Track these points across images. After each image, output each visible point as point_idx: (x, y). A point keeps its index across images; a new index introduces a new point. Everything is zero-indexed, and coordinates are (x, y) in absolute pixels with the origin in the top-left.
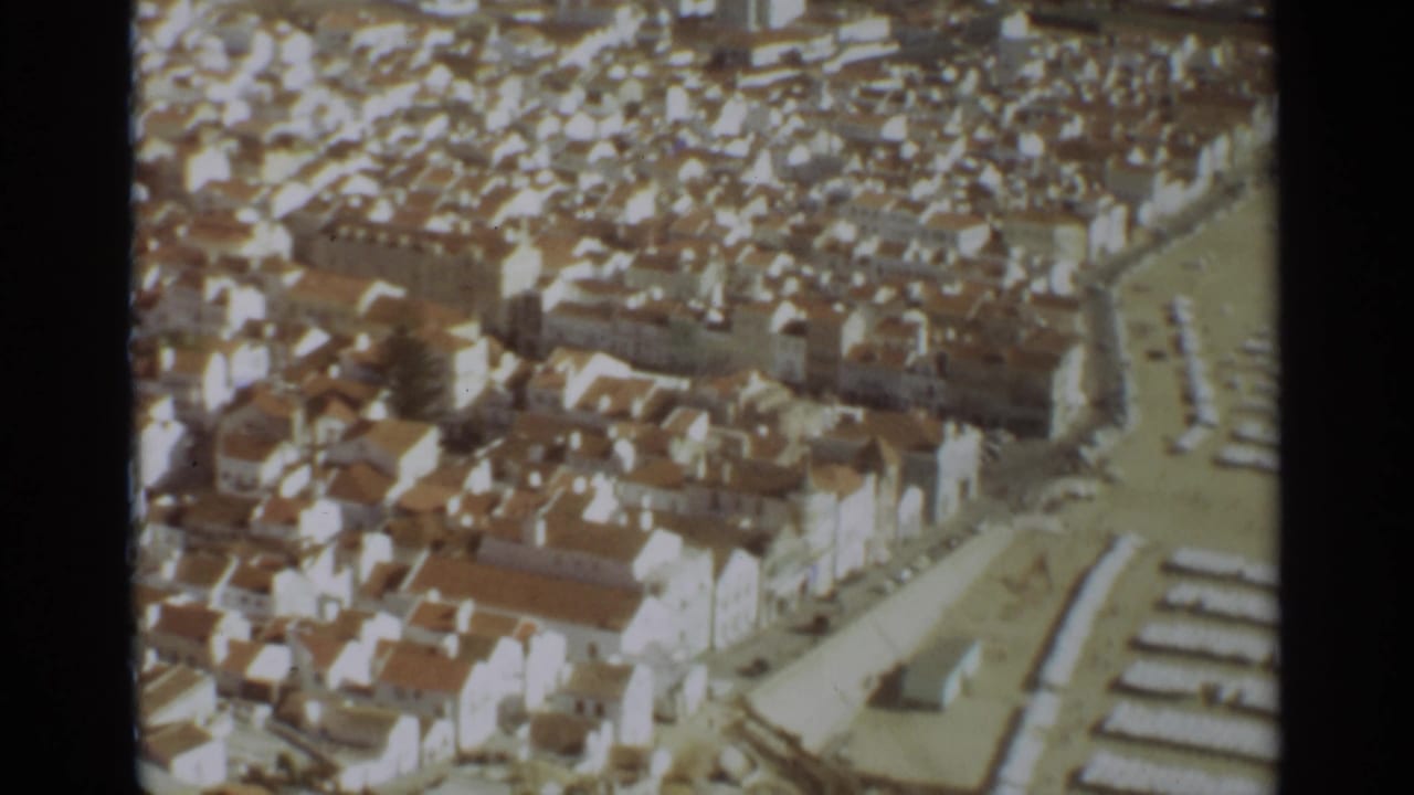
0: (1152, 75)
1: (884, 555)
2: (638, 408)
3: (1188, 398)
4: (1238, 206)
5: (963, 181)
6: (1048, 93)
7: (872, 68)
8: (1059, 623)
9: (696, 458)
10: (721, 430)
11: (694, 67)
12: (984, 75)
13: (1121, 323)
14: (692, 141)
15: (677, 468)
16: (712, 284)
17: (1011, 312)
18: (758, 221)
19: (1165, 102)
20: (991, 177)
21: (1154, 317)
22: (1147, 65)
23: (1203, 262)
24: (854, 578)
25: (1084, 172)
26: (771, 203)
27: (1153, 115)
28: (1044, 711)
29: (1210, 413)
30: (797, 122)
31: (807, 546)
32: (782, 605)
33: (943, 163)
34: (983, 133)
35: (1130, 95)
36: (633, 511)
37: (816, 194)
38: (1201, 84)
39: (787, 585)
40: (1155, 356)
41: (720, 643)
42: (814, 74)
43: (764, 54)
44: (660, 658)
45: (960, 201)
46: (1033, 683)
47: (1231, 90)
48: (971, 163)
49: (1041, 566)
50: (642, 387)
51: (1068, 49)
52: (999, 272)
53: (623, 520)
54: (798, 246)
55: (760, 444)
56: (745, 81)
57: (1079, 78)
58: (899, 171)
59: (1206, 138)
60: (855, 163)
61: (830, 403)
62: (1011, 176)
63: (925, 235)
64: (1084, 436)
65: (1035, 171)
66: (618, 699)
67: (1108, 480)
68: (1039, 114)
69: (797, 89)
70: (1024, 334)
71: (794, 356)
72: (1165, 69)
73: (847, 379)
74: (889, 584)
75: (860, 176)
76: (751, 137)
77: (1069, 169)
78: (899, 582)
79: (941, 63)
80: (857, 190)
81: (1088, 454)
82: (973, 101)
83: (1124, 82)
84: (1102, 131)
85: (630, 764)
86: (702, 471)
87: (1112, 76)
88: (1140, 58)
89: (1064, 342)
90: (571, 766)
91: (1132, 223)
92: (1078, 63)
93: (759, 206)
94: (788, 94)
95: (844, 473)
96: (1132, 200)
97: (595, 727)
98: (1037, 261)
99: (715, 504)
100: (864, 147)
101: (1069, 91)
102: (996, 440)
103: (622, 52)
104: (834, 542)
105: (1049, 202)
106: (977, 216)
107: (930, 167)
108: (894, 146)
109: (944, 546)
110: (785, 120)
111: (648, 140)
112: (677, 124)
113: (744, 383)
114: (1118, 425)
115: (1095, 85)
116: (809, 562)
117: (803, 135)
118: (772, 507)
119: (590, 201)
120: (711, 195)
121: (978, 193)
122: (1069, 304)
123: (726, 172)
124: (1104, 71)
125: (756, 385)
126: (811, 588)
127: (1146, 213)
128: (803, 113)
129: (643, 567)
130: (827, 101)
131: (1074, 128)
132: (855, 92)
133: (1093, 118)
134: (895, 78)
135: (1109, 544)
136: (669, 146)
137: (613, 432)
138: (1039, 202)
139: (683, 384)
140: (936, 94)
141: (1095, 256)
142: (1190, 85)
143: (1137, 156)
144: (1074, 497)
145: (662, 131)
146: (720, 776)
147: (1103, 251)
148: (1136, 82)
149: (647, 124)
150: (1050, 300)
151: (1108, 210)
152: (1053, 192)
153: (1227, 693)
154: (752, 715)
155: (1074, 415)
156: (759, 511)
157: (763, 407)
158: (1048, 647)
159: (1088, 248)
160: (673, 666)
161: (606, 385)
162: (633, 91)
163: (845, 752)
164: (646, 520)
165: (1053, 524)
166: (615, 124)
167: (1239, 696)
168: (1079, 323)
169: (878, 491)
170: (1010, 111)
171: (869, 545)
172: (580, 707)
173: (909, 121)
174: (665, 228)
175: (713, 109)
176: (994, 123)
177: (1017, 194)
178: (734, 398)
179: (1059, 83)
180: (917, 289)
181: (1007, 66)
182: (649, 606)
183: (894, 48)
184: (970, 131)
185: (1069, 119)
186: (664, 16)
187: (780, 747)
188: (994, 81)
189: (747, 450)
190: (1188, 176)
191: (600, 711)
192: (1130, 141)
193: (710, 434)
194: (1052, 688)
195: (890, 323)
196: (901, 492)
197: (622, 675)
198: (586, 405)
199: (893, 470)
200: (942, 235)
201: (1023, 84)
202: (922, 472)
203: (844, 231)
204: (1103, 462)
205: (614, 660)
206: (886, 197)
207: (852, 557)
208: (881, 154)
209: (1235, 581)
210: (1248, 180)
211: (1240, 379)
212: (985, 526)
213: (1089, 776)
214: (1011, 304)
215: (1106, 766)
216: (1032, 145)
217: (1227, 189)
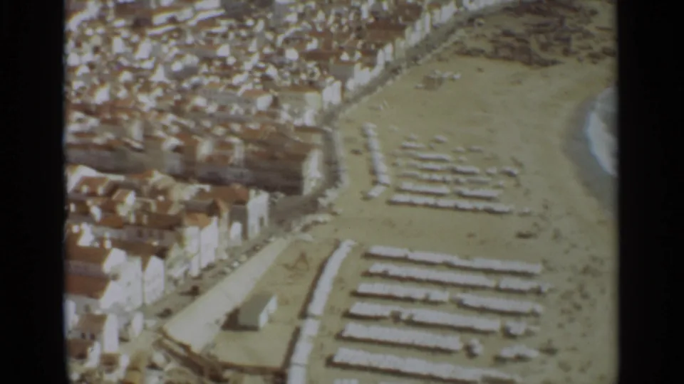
0: (352, 17)
1: (225, 256)
2: (100, 190)
3: (373, 172)
4: (398, 77)
5: (258, 74)
6: (299, 29)
7: (212, 22)
8: (314, 285)
9: (129, 213)
10: (140, 199)
11: (125, 27)
12: (267, 21)
13: (338, 136)
14: (124, 62)
15: (120, 218)
16: (135, 131)
17: (283, 136)
18: (159, 99)
19: (359, 29)
20: (272, 71)
21: (356, 134)
22: (349, 12)
23: (382, 107)
24: (210, 267)
25: (319, 66)
26: (165, 91)
27: (353, 36)
28: (310, 328)
29: (385, 179)
30: (176, 51)
31: (185, 253)
32: (176, 282)
33: (248, 66)
34: (267, 50)
35: (341, 27)
36: (101, 240)
37: (186, 85)
38: (377, 19)
39: (177, 272)
40: (356, 152)
41: (148, 302)
42: (183, 27)
43: (159, 19)
44: (119, 310)
45: (257, 84)
46: (304, 315)
47: (393, 21)
48: (262, 65)
49: (303, 257)
50: (101, 180)
51: (310, 7)
52: (274, 116)
53: (97, 245)
54: (177, 110)
55: (159, 204)
56: (150, 32)
57: (315, 20)
58: (227, 71)
59: (380, 46)
60: (204, 68)
61: (191, 183)
62: (282, 70)
63: (239, 101)
64: (320, 193)
65: (294, 67)
66: (100, 331)
67: (334, 214)
68: (294, 39)
69: (175, 34)
70: (288, 145)
71: (175, 162)
72: (359, 13)
73: (202, 172)
74: (228, 270)
75: (207, 75)
76: (154, 59)
77: (311, 65)
78: (233, 268)
79: (245, 17)
80: (206, 81)
81: (322, 201)
82: (261, 35)
83: (337, 21)
84: (327, 45)
85: (109, 362)
86: (132, 219)
87: (332, 19)
88: (345, 9)
89: (308, 148)
90: (82, 363)
91: (343, 89)
92: (314, 13)
93: (158, 92)
94: (171, 37)
95: (202, 217)
96: (343, 78)
97: (91, 344)
98: (296, 110)
99: (140, 234)
100: (208, 60)
101: (309, 27)
102: (276, 197)
103: (91, 22)
104: (199, 251)
105: (301, 81)
106: (266, 90)
107: (242, 68)
108: (223, 59)
109: (254, 250)
110: (170, 49)
111: (104, 63)
112: (118, 55)
113: (150, 175)
114: (336, 187)
115: (323, 24)
116: (187, 261)
117: (179, 57)
118: (168, 235)
119: (78, 94)
120: (135, 88)
121: (266, 79)
122: (312, 130)
123: (141, 77)
124: (327, 16)
125: (157, 178)
126: (190, 273)
127: (351, 84)
128: (178, 46)
129: (108, 266)
130: (190, 39)
131: (313, 45)
132: (203, 34)
133: (323, 39)
134: (223, 26)
135: (337, 245)
136: (114, 66)
137: (89, 202)
138: (296, 82)
139: (120, 178)
140: (244, 33)
141: (326, 107)
142: (372, 20)
143: (345, 57)
144: (316, 223)
145: (111, 59)
146: (153, 366)
147: (330, 104)
148: (344, 21)
149: (104, 56)
150: (303, 129)
151: (331, 84)
152: (304, 77)
153: (404, 316)
154: (166, 336)
155: (313, 184)
156: (161, 237)
157: (160, 187)
158: (309, 298)
159: (322, 103)
160: (126, 314)
161: (87, 181)
162: (97, 41)
163: (212, 352)
164: (108, 244)
165: (307, 236)
166: (89, 57)
167: (412, 316)
168: (317, 139)
169: (219, 225)
170: (280, 39)
171: (216, 251)
172: (83, 336)
173: (231, 48)
174: (113, 105)
175: (135, 46)
176: (273, 45)
177: (285, 78)
178: (146, 183)
179: (305, 23)
180: (236, 127)
181: (278, 17)
182: (112, 287)
183: (222, 12)
184: (260, 49)
185: (310, 41)
186: (111, 4)
187: (181, 351)
188: (272, 24)
189: (154, 208)
190: (372, 65)
191: (93, 337)
192: (341, 49)
193: (137, 201)
194: (313, 317)
195: (223, 145)
196: (230, 224)
197: (101, 319)
198: (77, 191)
199: (225, 214)
200: (248, 99)
201: (287, 25)
202: (239, 214)
203: (199, 101)
204: (331, 205)
205: (98, 312)
206: (220, 85)
207: (208, 258)
208: (217, 63)
209: (404, 260)
210: (404, 65)
211: (401, 162)
212: (273, 239)
213: (337, 360)
214: (282, 132)
215: (346, 354)
216: (292, 54)
217: (393, 70)
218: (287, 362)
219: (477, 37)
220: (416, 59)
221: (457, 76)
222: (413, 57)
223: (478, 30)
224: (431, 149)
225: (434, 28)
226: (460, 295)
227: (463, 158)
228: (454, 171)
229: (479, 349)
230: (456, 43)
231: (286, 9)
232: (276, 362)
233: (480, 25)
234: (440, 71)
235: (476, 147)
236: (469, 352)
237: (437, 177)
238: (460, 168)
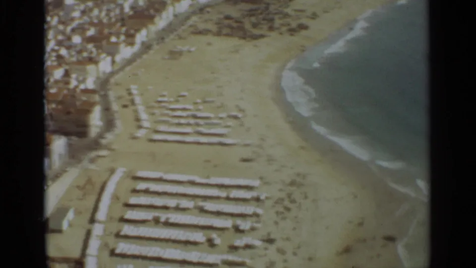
0: (117, 11)
3: (138, 120)
4: (151, 52)
5: (54, 54)
6: (81, 21)
8: (98, 200)
12: (60, 18)
13: (112, 95)
17: (73, 97)
19: (123, 20)
20: (63, 52)
21: (124, 93)
22: (115, 9)
23: (139, 73)
25: (95, 47)
27: (119, 24)
28: (98, 229)
29: (146, 124)
34: (60, 37)
38: (135, 12)
40: (125, 106)
45: (54, 61)
47: (146, 13)
48: (56, 48)
49: (89, 181)
51: (88, 6)
52: (67, 83)
57: (92, 15)
59: (138, 30)
62: (70, 51)
64: (101, 136)
65: (78, 49)
67: (111, 150)
68: (78, 29)
70: (78, 103)
72: (122, 8)
77: (90, 46)
81: (103, 142)
82: (56, 27)
83: (107, 15)
84: (100, 32)
87: (103, 14)
88: (112, 6)
89: (93, 104)
91: (113, 62)
92: (91, 10)
96: (112, 54)
98: (81, 78)
101: (88, 20)
102: (71, 140)
105: (84, 58)
106: (60, 65)
109: (56, 177)
114: (112, 131)
115: (98, 17)
121: (59, 58)
122: (93, 92)
124: (100, 11)
127: (118, 58)
131: (91, 32)
133: (98, 28)
135: (112, 171)
138: (80, 58)
141: (101, 75)
142: (131, 13)
143: (113, 39)
144: (99, 157)
147: (104, 73)
148: (112, 14)
150: (86, 91)
151: (104, 58)
152: (85, 54)
153: (163, 219)
155: (97, 130)
158: (96, 209)
159: (98, 70)
165: (92, 167)
167: (168, 219)
170: (69, 29)
176: (64, 33)
177: (72, 56)
179: (85, 18)
181: (67, 14)
184: (55, 37)
185: (89, 29)
188: (63, 19)
190: (132, 44)
192: (111, 34)
194: (100, 222)
201: (73, 19)
204: (109, 144)
209: (160, 180)
210: (155, 43)
211: (157, 111)
212: (68, 169)
213: (118, 251)
214: (73, 94)
215: (123, 247)
216: (77, 39)
217: (146, 47)
218: (84, 254)
219: (206, 21)
220: (163, 39)
221: (193, 49)
222: (161, 37)
223: (207, 16)
224: (177, 101)
225: (175, 16)
226: (201, 203)
227: (201, 107)
228: (195, 117)
229: (218, 241)
230: (191, 26)
231: (71, 8)
232: (76, 254)
233: (208, 12)
234: (180, 46)
235: (207, 99)
236: (211, 243)
237: (183, 121)
238: (199, 114)
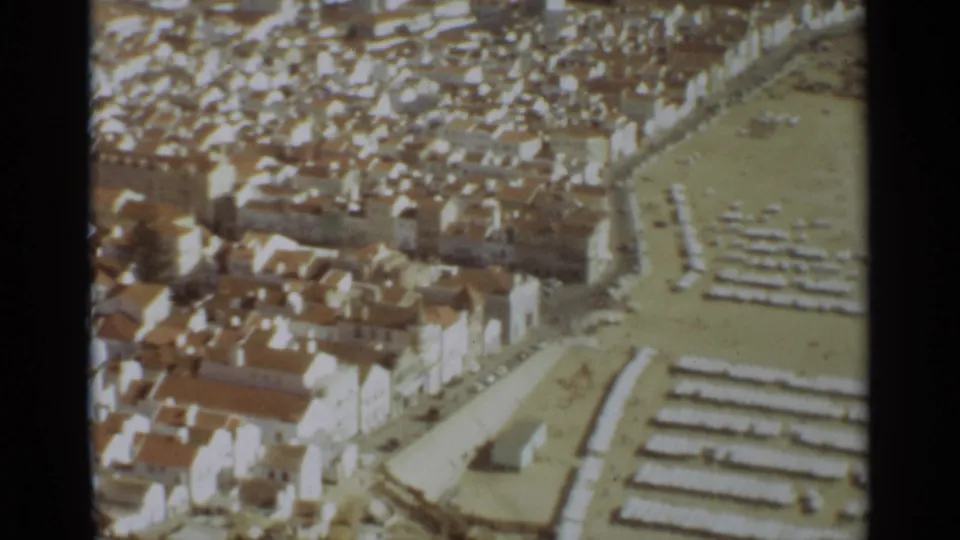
0: (652, 33)
1: (476, 367)
2: (303, 270)
3: (684, 253)
4: (714, 120)
5: (522, 110)
6: (580, 47)
7: (457, 34)
8: (598, 411)
9: (344, 304)
10: (359, 284)
11: (335, 38)
12: (535, 37)
13: (634, 204)
14: (335, 88)
15: (331, 311)
16: (351, 185)
17: (558, 198)
18: (382, 141)
19: (662, 51)
20: (541, 106)
21: (659, 199)
22: (648, 27)
23: (691, 158)
24: (455, 382)
25: (604, 100)
26: (390, 129)
27: (653, 59)
28: (591, 469)
29: (699, 263)
30: (407, 73)
31: (421, 361)
32: (406, 402)
33: (507, 97)
34: (535, 76)
35: (637, 47)
36: (302, 341)
37: (421, 122)
38: (687, 38)
39: (409, 388)
40: (659, 225)
41: (366, 429)
42: (417, 39)
43: (383, 28)
44: (325, 440)
45: (521, 123)
46: (583, 451)
47: (708, 41)
48: (527, 97)
49: (585, 371)
50: (305, 256)
51: (595, 17)
52: (548, 170)
53: (296, 347)
54: (410, 156)
55: (387, 293)
56: (371, 46)
57: (601, 36)
58: (478, 104)
59: (691, 75)
60: (447, 99)
61: (433, 263)
62: (556, 105)
63: (496, 147)
64: (612, 280)
65: (572, 101)
66: (296, 469)
67: (629, 311)
68: (572, 62)
69: (407, 51)
70: (566, 213)
71: (408, 232)
72: (661, 28)
73: (445, 248)
74: (480, 387)
75: (451, 108)
76: (375, 84)
77: (595, 99)
78: (487, 384)
79: (505, 29)
80: (449, 118)
81: (615, 293)
82: (527, 55)
83: (632, 38)
84: (618, 72)
85: (307, 513)
86: (348, 312)
87: (624, 35)
88: (643, 22)
89: (596, 217)
90: (268, 515)
91: (640, 134)
92: (600, 26)
93: (382, 131)
94: (400, 54)
95: (445, 311)
96: (640, 120)
97: (282, 488)
98: (574, 162)
99: (358, 334)
100: (452, 88)
101: (594, 45)
102: (548, 285)
103: (287, 30)
104: (440, 359)
105: (582, 122)
106: (532, 133)
107: (498, 101)
108: (474, 88)
109: (518, 359)
110: (398, 71)
111: (304, 89)
112: (325, 78)
113: (375, 252)
114: (635, 272)
115: (612, 41)
116: (424, 372)
117: (411, 82)
118: (396, 334)
119: (268, 132)
120: (349, 125)
121: (533, 117)
122: (598, 191)
123: (359, 109)
124: (618, 31)
125: (383, 253)
126: (425, 389)
127: (650, 127)
128: (410, 67)
129: (310, 379)
130: (427, 58)
131: (598, 71)
132: (446, 51)
133: (612, 63)
134: (473, 41)
135: (632, 354)
136: (319, 92)
137: (287, 287)
138: (575, 122)
139: (332, 254)
140: (502, 51)
141: (615, 158)
142: (679, 39)
143: (642, 89)
144: (606, 323)
145: (315, 82)
146: (369, 520)
147: (621, 154)
148: (641, 38)
149: (305, 80)
150: (584, 189)
151: (623, 126)
152: (585, 115)
153: (720, 455)
154: (389, 477)
155: (602, 268)
156: (388, 338)
157: (388, 268)
158: (592, 427)
159: (609, 151)
160: (333, 446)
161: (281, 256)
162: (295, 56)
163: (454, 501)
164: (312, 347)
165: (592, 342)
166: (283, 78)
167: (728, 455)
168: (606, 204)
169: (469, 323)
170: (554, 60)
171: (464, 359)
172: (272, 475)
173: (485, 71)
174: (319, 149)
175: (349, 66)
176: (543, 69)
177: (559, 117)
178: (368, 262)
179: (587, 40)
180: (492, 184)
181: (551, 30)
182: (315, 405)
183: (473, 20)
184: (526, 75)
185: (594, 65)
186: (315, 5)
187: (409, 499)
188: (542, 40)
189: (378, 297)
190: (680, 101)
191: (285, 478)
192: (638, 78)
193: (352, 287)
194: (596, 454)
195: (474, 208)
196: (485, 323)
197: (299, 452)
198: (269, 270)
199: (479, 308)
200: (508, 146)
201: (562, 42)
202: (499, 309)
203: (440, 146)
204: (625, 299)
205: (294, 442)
206: (468, 123)
207: (453, 369)
208: (465, 93)
209: (724, 377)
210: (723, 102)
211: (720, 239)
212: (544, 345)
213: (626, 514)
214: (557, 192)
215: (638, 507)
216: (569, 83)
217: (707, 109)
218: (558, 517)
219: (822, 66)
220: (738, 94)
221: (795, 120)
222: (737, 90)
223: (823, 57)
224: (760, 221)
225: (765, 51)
226: (796, 427)
227: (804, 235)
228: (792, 254)
229: (818, 502)
230: (793, 74)
231: (561, 19)
232: (541, 516)
233: (825, 49)
234: (772, 113)
235: (821, 221)
236: (806, 507)
237: (770, 262)
238: (801, 250)
